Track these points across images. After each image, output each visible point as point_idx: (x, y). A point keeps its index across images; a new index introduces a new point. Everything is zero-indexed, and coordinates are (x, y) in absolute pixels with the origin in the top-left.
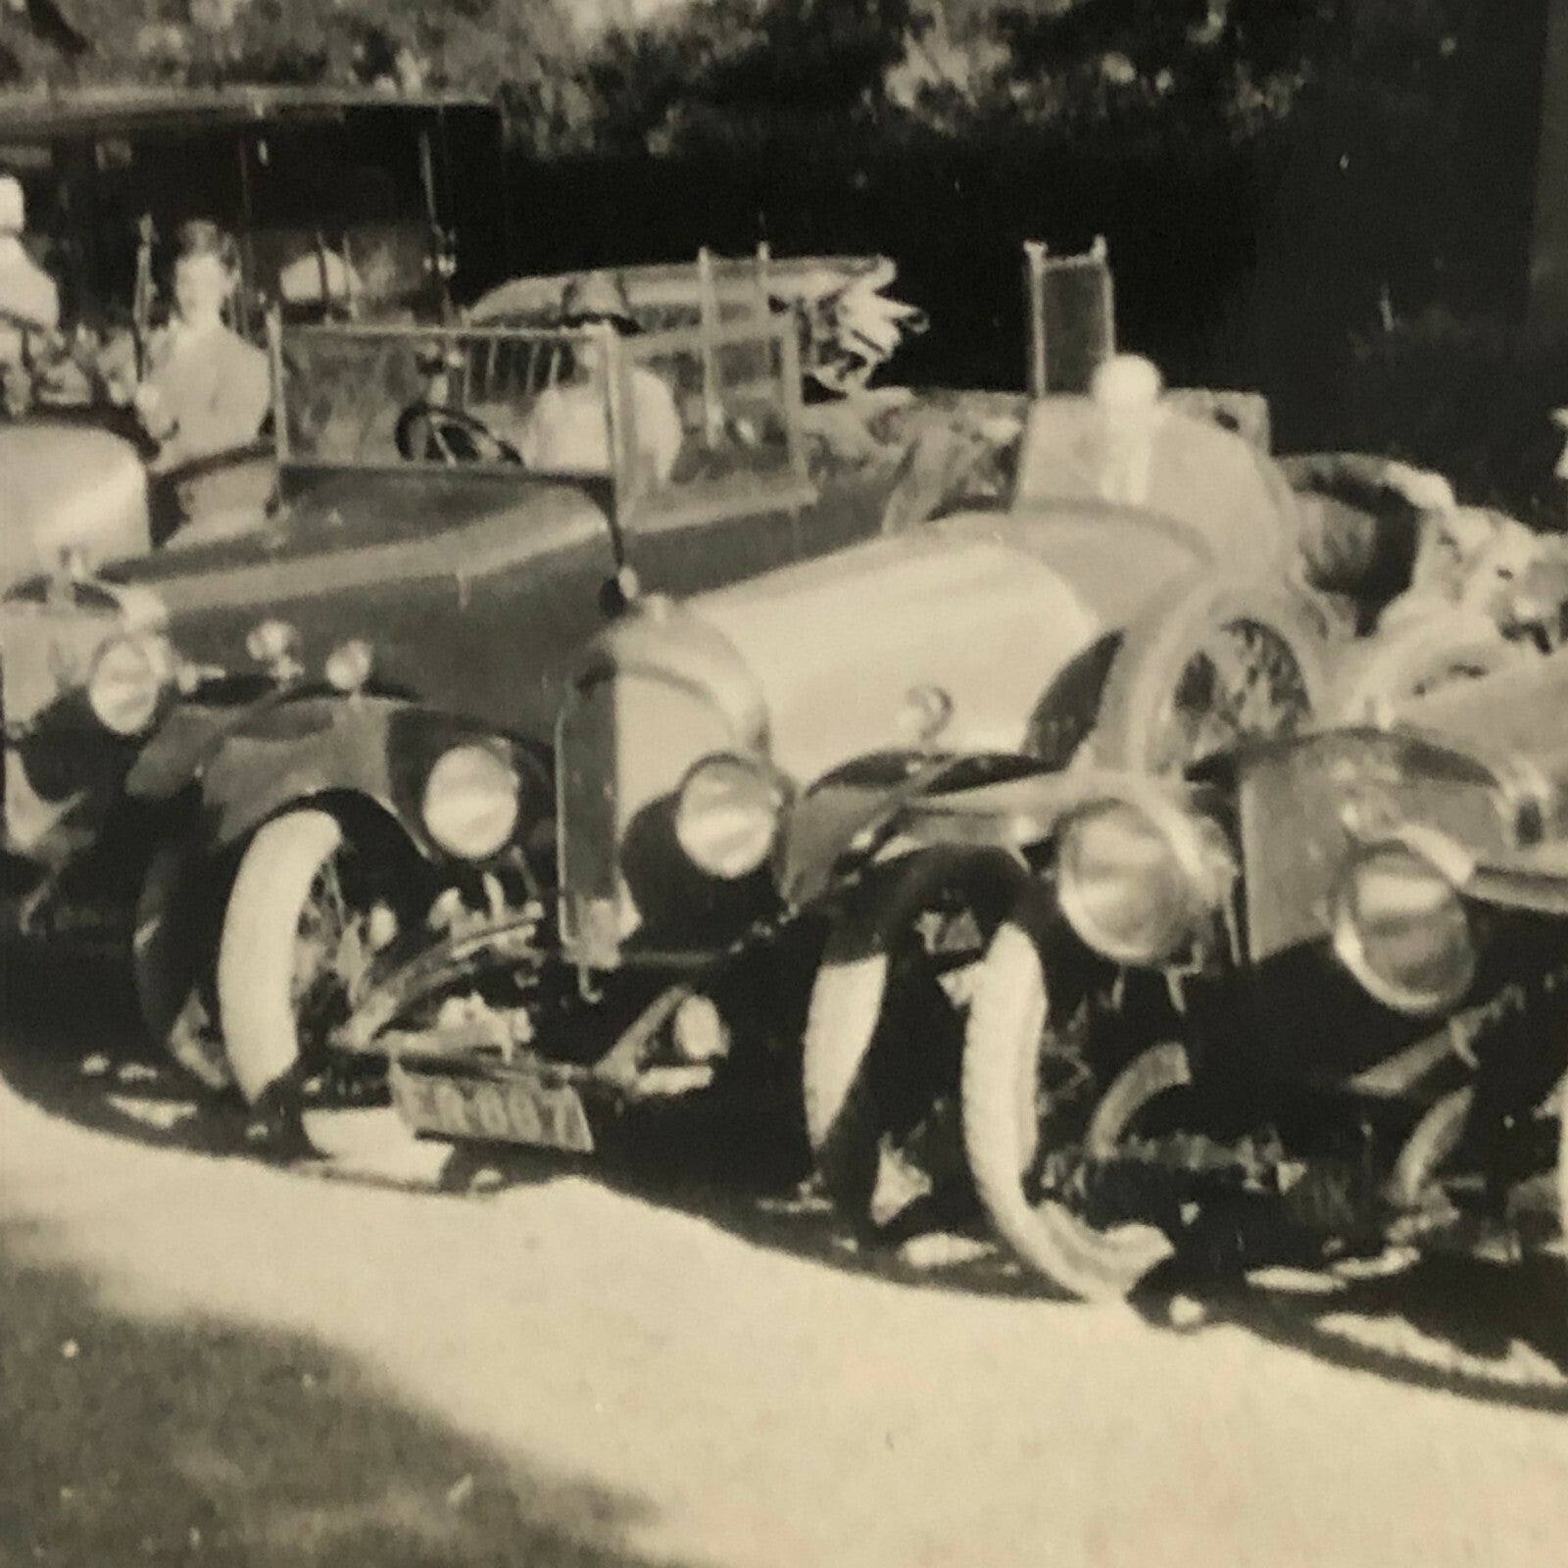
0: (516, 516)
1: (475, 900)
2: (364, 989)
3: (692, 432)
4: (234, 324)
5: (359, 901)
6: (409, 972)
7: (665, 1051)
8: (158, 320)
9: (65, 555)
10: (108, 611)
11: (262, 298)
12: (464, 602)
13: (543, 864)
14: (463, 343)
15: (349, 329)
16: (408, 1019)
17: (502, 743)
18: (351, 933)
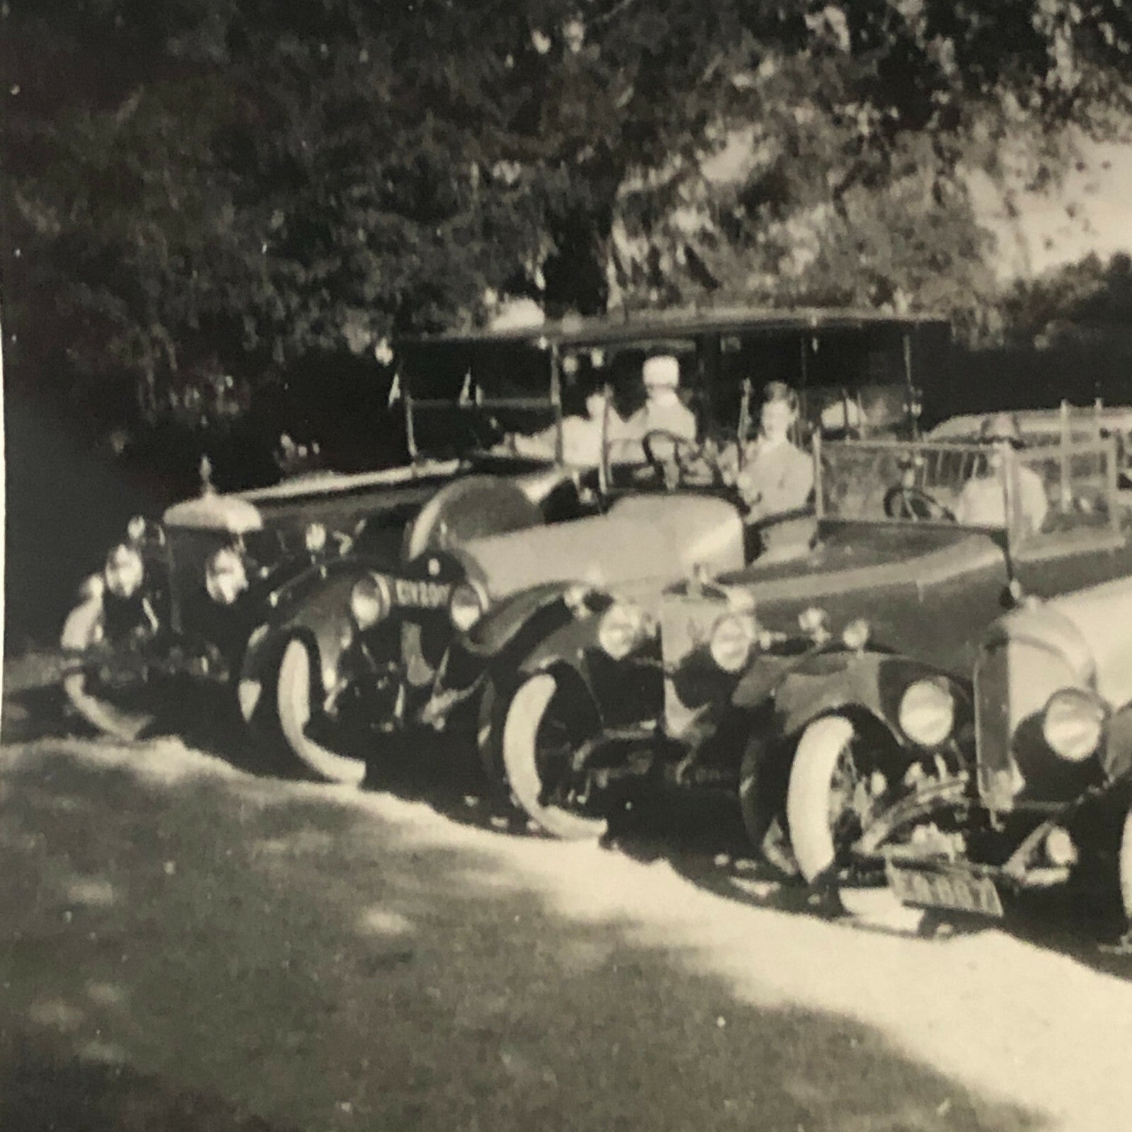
0: (953, 550)
1: (930, 770)
2: (870, 819)
3: (1053, 504)
4: (794, 439)
5: (865, 770)
6: (894, 810)
7: (1041, 859)
8: (752, 437)
9: (697, 568)
10: (721, 601)
11: (811, 425)
12: (921, 598)
13: (968, 749)
14: (924, 453)
15: (858, 443)
16: (895, 837)
17: (944, 680)
18: (861, 787)
